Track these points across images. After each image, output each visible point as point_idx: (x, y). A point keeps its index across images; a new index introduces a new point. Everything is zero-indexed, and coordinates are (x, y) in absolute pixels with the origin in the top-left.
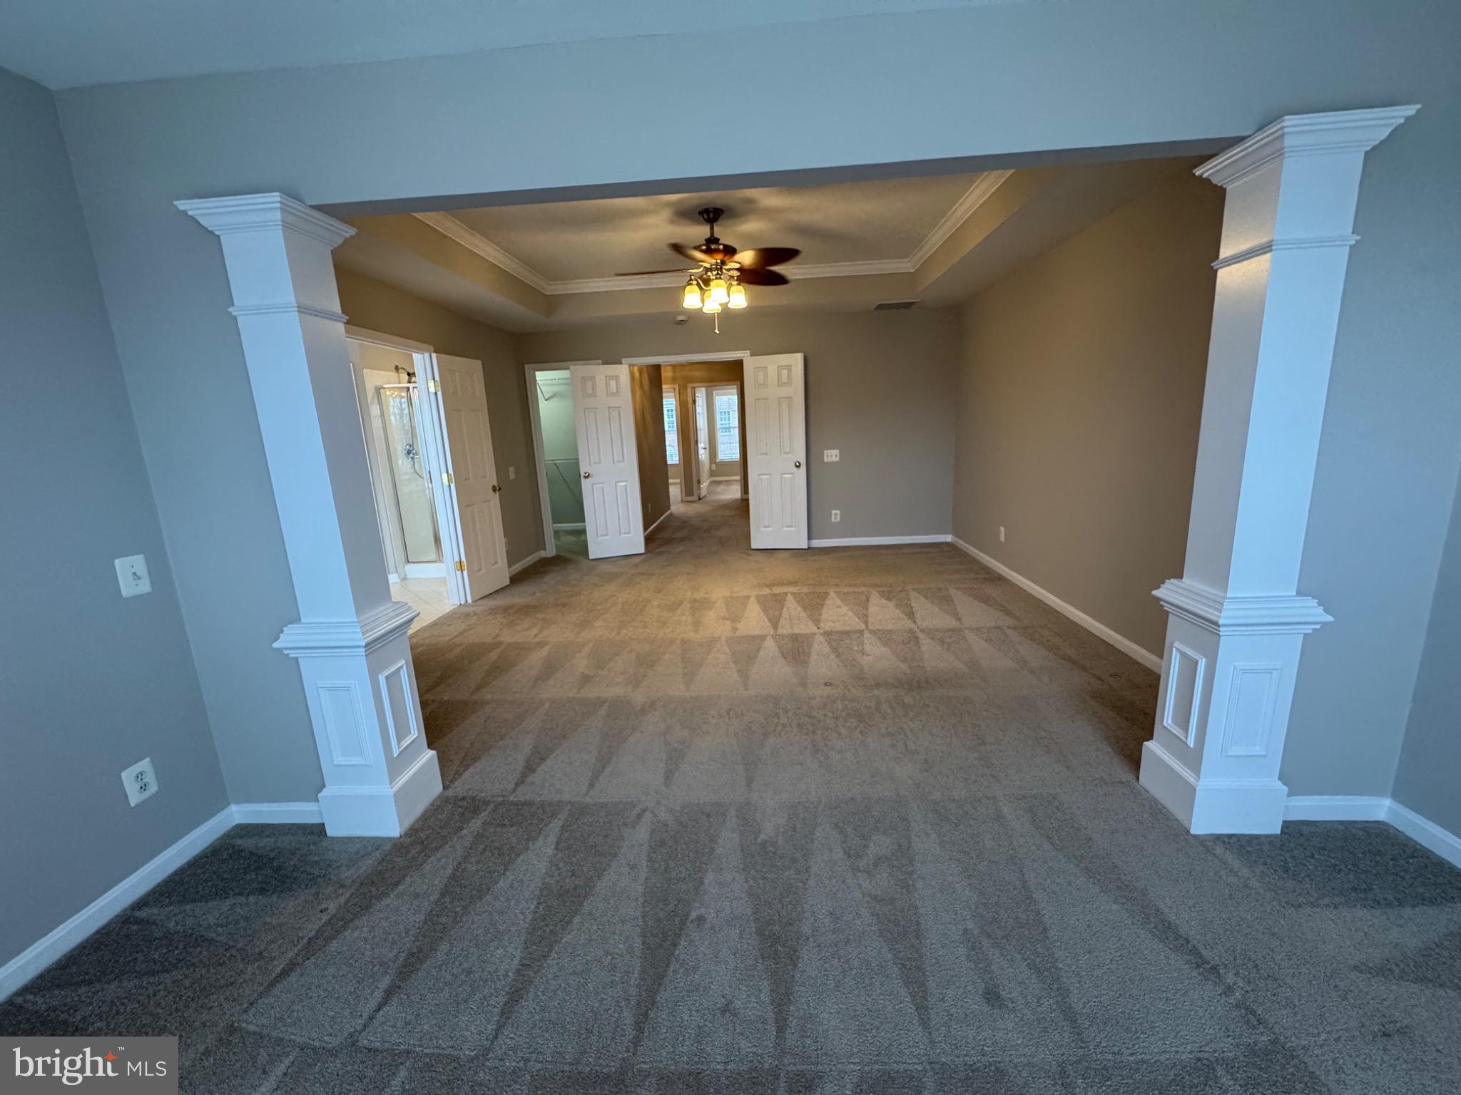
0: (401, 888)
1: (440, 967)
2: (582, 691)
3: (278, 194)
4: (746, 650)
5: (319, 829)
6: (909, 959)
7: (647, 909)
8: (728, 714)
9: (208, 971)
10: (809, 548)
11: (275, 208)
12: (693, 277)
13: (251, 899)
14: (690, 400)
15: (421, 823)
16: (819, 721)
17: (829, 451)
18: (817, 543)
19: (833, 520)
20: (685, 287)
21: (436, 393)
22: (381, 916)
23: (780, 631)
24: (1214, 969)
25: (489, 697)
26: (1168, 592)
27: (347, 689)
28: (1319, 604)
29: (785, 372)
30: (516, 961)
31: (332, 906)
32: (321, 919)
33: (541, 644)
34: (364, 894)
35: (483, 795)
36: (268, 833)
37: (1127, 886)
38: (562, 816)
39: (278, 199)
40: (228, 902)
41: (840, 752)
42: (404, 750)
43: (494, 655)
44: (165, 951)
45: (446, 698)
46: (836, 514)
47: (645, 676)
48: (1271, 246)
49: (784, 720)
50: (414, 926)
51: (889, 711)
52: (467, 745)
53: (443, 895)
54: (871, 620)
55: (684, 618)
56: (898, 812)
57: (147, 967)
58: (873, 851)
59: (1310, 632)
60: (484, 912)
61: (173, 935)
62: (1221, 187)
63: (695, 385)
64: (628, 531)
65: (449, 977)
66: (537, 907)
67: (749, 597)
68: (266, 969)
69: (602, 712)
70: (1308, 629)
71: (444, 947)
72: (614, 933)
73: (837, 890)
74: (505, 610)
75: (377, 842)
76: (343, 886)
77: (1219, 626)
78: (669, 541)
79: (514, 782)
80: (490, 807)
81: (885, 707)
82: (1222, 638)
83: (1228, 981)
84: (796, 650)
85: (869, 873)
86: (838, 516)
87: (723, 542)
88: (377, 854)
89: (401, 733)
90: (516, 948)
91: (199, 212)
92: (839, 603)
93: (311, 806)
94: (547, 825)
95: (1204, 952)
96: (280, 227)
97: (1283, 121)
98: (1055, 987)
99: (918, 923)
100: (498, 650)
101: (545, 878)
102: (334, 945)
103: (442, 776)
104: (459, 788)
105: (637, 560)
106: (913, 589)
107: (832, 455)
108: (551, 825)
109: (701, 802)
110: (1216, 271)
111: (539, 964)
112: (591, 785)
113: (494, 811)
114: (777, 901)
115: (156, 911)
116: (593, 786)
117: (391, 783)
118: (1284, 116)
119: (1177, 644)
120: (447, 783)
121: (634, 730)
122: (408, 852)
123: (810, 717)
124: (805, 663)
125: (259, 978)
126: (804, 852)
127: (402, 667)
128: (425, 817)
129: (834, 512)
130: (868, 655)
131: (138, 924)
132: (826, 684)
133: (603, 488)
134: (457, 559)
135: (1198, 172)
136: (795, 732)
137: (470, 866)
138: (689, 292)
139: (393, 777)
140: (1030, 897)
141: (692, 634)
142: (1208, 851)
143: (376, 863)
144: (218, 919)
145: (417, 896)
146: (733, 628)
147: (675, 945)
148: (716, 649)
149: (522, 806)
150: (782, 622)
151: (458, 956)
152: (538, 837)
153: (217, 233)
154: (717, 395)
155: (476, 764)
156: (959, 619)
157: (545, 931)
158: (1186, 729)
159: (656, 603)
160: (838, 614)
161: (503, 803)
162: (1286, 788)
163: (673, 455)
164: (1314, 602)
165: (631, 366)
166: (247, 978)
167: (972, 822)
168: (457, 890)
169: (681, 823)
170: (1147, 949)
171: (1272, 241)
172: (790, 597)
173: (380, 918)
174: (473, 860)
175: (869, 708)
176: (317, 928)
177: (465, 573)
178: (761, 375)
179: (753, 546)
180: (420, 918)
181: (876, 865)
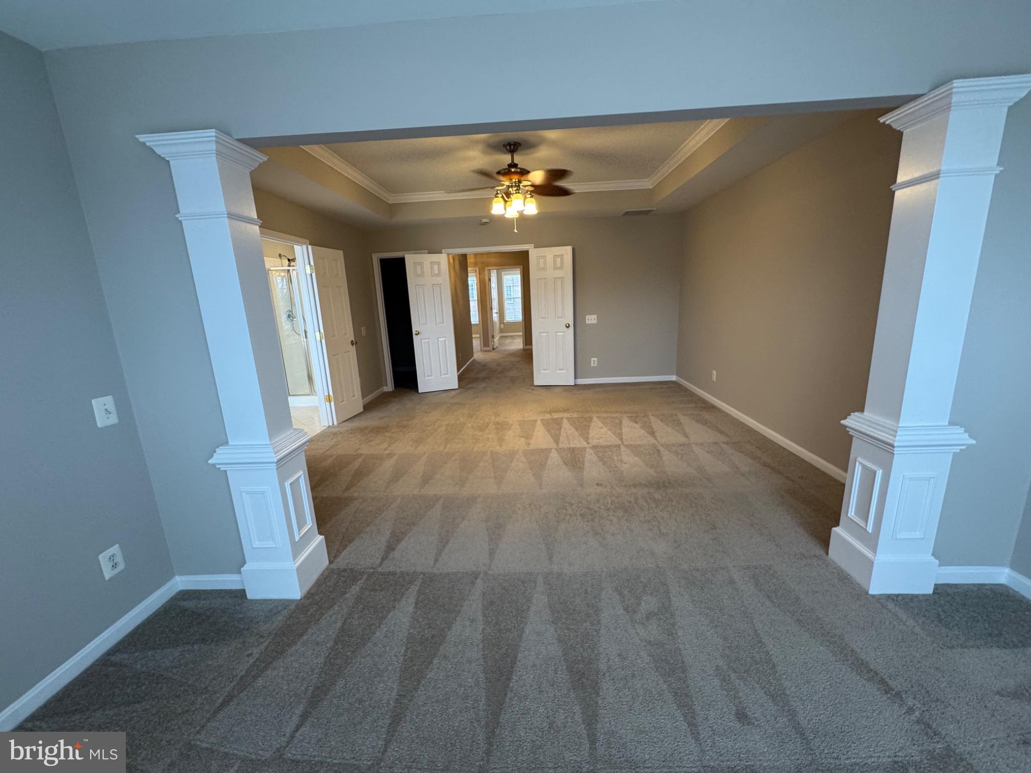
0: (305, 638)
1: (339, 697)
2: (422, 490)
3: (214, 130)
4: (538, 460)
5: (242, 593)
6: (679, 689)
7: (486, 652)
8: (530, 506)
9: (168, 702)
10: (575, 385)
11: (211, 141)
12: (499, 192)
13: (196, 647)
14: (487, 278)
15: (315, 589)
16: (595, 512)
17: (590, 316)
18: (581, 381)
19: (592, 365)
20: (493, 198)
21: (311, 274)
22: (292, 659)
23: (561, 445)
24: (898, 694)
25: (356, 494)
26: (852, 421)
27: (263, 493)
28: (965, 431)
29: (559, 260)
30: (394, 693)
31: (256, 652)
32: (248, 662)
33: (390, 455)
34: (279, 642)
35: (359, 567)
36: (203, 597)
37: (828, 633)
38: (418, 582)
39: (214, 134)
40: (179, 649)
41: (613, 535)
42: (302, 536)
43: (357, 464)
44: (135, 687)
45: (325, 496)
46: (594, 361)
47: (468, 478)
48: (939, 174)
49: (570, 511)
50: (317, 666)
51: (645, 504)
52: (344, 530)
53: (336, 643)
54: (624, 437)
55: (491, 436)
56: (659, 579)
57: (123, 699)
58: (644, 608)
59: (958, 451)
60: (367, 656)
61: (140, 674)
62: (899, 131)
63: (490, 268)
64: (446, 373)
65: (346, 705)
66: (406, 651)
67: (536, 421)
68: (212, 700)
69: (439, 505)
70: (957, 449)
71: (341, 683)
72: (464, 671)
73: (622, 638)
74: (362, 430)
75: (285, 603)
76: (262, 637)
77: (893, 446)
78: (475, 380)
79: (380, 558)
80: (365, 576)
81: (641, 501)
82: (895, 456)
83: (909, 703)
84: (574, 460)
85: (643, 624)
86: (596, 362)
87: (513, 380)
88: (285, 612)
89: (301, 524)
90: (394, 682)
91: (152, 143)
92: (600, 425)
93: (235, 577)
94: (407, 590)
95: (890, 682)
96: (215, 155)
97: (953, 83)
98: (786, 708)
99: (683, 662)
100: (360, 460)
101: (409, 630)
102: (260, 682)
103: (329, 553)
104: (342, 561)
105: (453, 393)
106: (653, 415)
107: (591, 319)
108: (410, 590)
109: (517, 572)
110: (894, 192)
111: (411, 694)
112: (436, 560)
113: (367, 580)
114: (579, 645)
115: (126, 656)
116: (438, 560)
117: (294, 560)
118: (952, 80)
119: (859, 459)
120: (332, 559)
121: (463, 519)
122: (308, 611)
123: (588, 509)
124: (581, 469)
125: (207, 707)
126: (595, 609)
127: (300, 477)
128: (319, 584)
129: (593, 359)
130: (625, 463)
131: (114, 666)
132: (597, 484)
133: (428, 342)
134: (326, 394)
135: (882, 120)
136: (579, 520)
137: (354, 621)
138: (496, 202)
139: (295, 555)
140: (760, 642)
141: (498, 448)
142: (883, 607)
143: (285, 619)
144: (172, 662)
145: (318, 644)
146: (527, 443)
147: (509, 679)
148: (516, 459)
149: (388, 575)
150: (561, 438)
151: (351, 689)
152: (401, 599)
153: (167, 159)
154: (504, 274)
155: (352, 544)
156: (687, 437)
157: (413, 669)
158: (866, 520)
159: (470, 425)
160: (600, 433)
161: (373, 573)
162: (937, 561)
163: (475, 318)
164: (962, 430)
165: (448, 255)
166: (198, 707)
167: (713, 586)
168: (346, 639)
169: (504, 588)
170: (848, 680)
171: (940, 170)
172: (565, 421)
173: (292, 661)
174: (356, 616)
175: (630, 502)
176: (246, 668)
177: (332, 403)
178: (541, 261)
179: (536, 383)
180: (321, 660)
181: (648, 618)
